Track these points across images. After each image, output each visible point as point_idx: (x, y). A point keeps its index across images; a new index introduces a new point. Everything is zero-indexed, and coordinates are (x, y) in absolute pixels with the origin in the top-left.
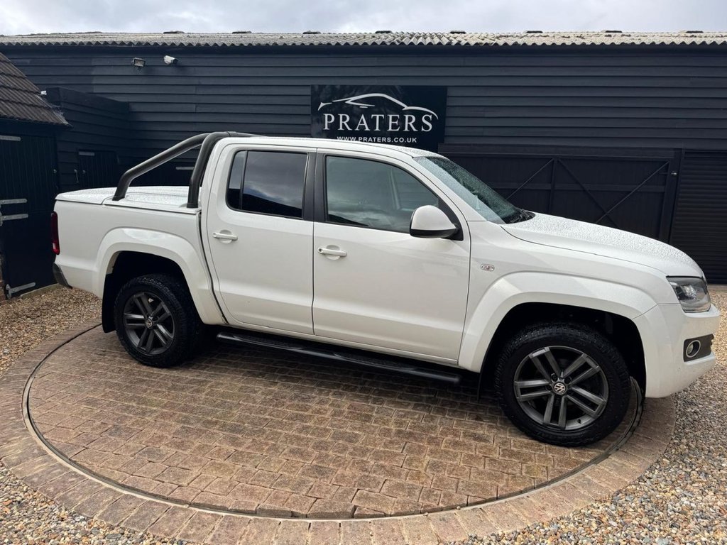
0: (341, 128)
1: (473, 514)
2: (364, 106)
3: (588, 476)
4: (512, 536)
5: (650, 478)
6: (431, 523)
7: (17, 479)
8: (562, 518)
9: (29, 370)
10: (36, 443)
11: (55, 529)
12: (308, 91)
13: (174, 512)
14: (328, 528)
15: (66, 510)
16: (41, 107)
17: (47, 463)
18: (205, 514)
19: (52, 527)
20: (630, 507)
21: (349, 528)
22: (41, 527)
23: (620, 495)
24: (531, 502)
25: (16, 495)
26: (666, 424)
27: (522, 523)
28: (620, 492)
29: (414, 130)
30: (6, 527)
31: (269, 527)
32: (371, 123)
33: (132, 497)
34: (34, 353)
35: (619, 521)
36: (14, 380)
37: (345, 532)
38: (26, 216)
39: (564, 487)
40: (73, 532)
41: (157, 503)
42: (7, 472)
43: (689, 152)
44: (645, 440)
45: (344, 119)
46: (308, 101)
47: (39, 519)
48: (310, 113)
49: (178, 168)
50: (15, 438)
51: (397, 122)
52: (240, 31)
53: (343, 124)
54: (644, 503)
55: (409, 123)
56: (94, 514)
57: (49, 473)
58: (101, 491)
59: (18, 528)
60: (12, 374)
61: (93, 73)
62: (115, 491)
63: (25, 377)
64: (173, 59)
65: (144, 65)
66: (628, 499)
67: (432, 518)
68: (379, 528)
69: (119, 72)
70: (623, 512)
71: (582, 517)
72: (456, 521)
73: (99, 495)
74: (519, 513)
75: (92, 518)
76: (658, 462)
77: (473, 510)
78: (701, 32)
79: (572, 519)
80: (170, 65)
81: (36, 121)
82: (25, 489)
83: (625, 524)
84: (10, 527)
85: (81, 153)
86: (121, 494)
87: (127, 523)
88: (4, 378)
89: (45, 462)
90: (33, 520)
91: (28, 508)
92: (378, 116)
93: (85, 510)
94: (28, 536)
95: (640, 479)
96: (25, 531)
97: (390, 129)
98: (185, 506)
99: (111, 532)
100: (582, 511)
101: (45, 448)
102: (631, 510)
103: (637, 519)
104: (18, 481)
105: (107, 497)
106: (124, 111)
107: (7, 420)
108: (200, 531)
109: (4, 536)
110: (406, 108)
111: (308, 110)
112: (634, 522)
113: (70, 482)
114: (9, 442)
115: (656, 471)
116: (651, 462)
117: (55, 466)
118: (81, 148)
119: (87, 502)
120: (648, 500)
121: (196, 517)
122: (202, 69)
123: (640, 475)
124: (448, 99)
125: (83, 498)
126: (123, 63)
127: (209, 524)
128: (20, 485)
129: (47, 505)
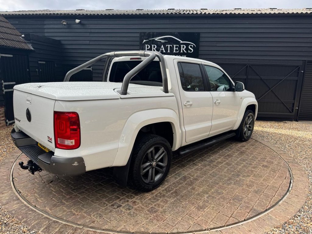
2: (163, 41)
3: (270, 215)
5: (300, 216)
7: (5, 211)
9: (14, 159)
10: (15, 194)
12: (138, 35)
13: (76, 229)
15: (26, 227)
16: (22, 42)
17: (19, 204)
18: (90, 231)
23: (286, 224)
24: (244, 228)
25: (4, 220)
26: (305, 188)
28: (286, 223)
29: (185, 52)
32: (166, 49)
33: (57, 222)
34: (17, 151)
36: (7, 163)
39: (259, 220)
41: (68, 225)
43: (309, 62)
44: (296, 196)
45: (154, 47)
46: (138, 39)
47: (14, 232)
48: (139, 44)
50: (6, 191)
51: (177, 49)
52: (109, 9)
53: (154, 49)
54: (298, 229)
55: (183, 49)
56: (39, 230)
57: (19, 209)
58: (43, 218)
60: (6, 161)
61: (45, 27)
62: (49, 219)
63: (12, 162)
64: (80, 21)
65: (67, 24)
66: (290, 226)
69: (57, 27)
73: (42, 221)
75: (38, 232)
76: (302, 208)
77: (216, 231)
80: (78, 24)
81: (20, 48)
82: (8, 217)
85: (39, 62)
86: (52, 220)
89: (18, 204)
90: (11, 232)
91: (9, 226)
92: (169, 46)
93: (35, 228)
97: (174, 52)
98: (81, 227)
101: (19, 197)
102: (292, 232)
104: (5, 213)
105: (45, 222)
106: (58, 44)
107: (3, 182)
110: (182, 42)
113: (29, 214)
114: (3, 193)
115: (302, 212)
116: (299, 208)
117: (22, 206)
118: (39, 60)
119: (36, 224)
120: (300, 227)
121: (86, 232)
122: (92, 25)
123: (294, 215)
124: (200, 38)
125: (35, 222)
126: (58, 23)
128: (6, 215)
129: (18, 225)
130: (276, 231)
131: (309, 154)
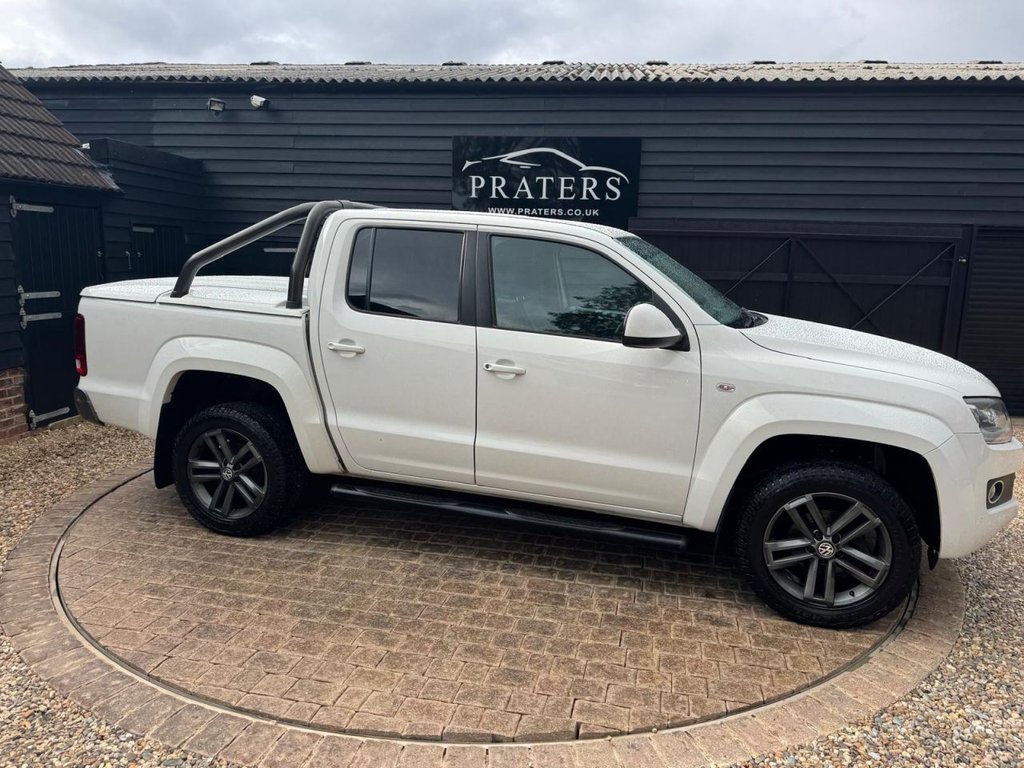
0: (494, 196)
1: (675, 739)
2: (526, 165)
3: (839, 688)
5: (927, 692)
6: (615, 751)
7: (41, 680)
8: (801, 747)
9: (59, 529)
10: (68, 630)
11: (91, 751)
12: (449, 145)
13: (256, 729)
14: (470, 757)
15: (107, 725)
16: (82, 166)
17: (82, 659)
18: (299, 732)
19: (88, 748)
20: (899, 733)
21: (498, 756)
22: (73, 748)
23: (885, 715)
24: (758, 724)
25: (39, 703)
26: (951, 615)
27: (744, 753)
28: (884, 710)
29: (596, 198)
30: (25, 747)
31: (388, 753)
32: (536, 188)
33: (199, 709)
34: (65, 505)
35: (883, 752)
36: (38, 542)
37: (494, 762)
38: (58, 315)
39: (805, 703)
40: (116, 755)
41: (233, 718)
42: (27, 671)
43: (983, 229)
44: (922, 638)
45: (498, 182)
46: (448, 158)
47: (71, 736)
48: (451, 175)
49: (267, 250)
51: (571, 188)
52: (356, 60)
53: (497, 191)
54: (918, 728)
55: (589, 188)
56: (145, 731)
57: (84, 673)
58: (156, 699)
59: (41, 749)
60: (36, 534)
61: (154, 120)
62: (175, 699)
63: (54, 538)
64: (264, 99)
65: (224, 110)
66: (896, 721)
67: (617, 744)
68: (543, 758)
69: (191, 118)
70: (889, 740)
71: (829, 747)
72: (652, 750)
73: (153, 705)
74: (741, 739)
75: (143, 736)
76: (939, 669)
77: (675, 733)
78: (1000, 63)
79: (815, 749)
80: (259, 109)
81: (75, 185)
82: (51, 695)
83: (891, 757)
84: (30, 747)
85: (135, 229)
86: (184, 703)
87: (192, 745)
88: (24, 539)
89: (80, 657)
90: (61, 738)
91: (56, 722)
92: (545, 179)
93: (133, 725)
94: (55, 760)
95: (914, 692)
96: (51, 753)
97: (562, 197)
98: (272, 723)
99: (169, 757)
100: (831, 737)
101: (80, 638)
102: (900, 737)
103: (909, 750)
105: (164, 708)
106: (195, 172)
107: (28, 597)
108: (291, 758)
109: (22, 760)
110: (584, 168)
111: (448, 171)
112: (905, 754)
113: (114, 686)
114: (30, 629)
115: (937, 681)
116: (929, 669)
117: (92, 663)
118: (136, 222)
119: (136, 714)
120: (926, 723)
121: (286, 738)
122: (302, 114)
123: (913, 687)
124: (643, 156)
125: (131, 708)
126: (195, 105)
127: (304, 747)
128: (44, 689)
129: (81, 718)
130: (854, 733)
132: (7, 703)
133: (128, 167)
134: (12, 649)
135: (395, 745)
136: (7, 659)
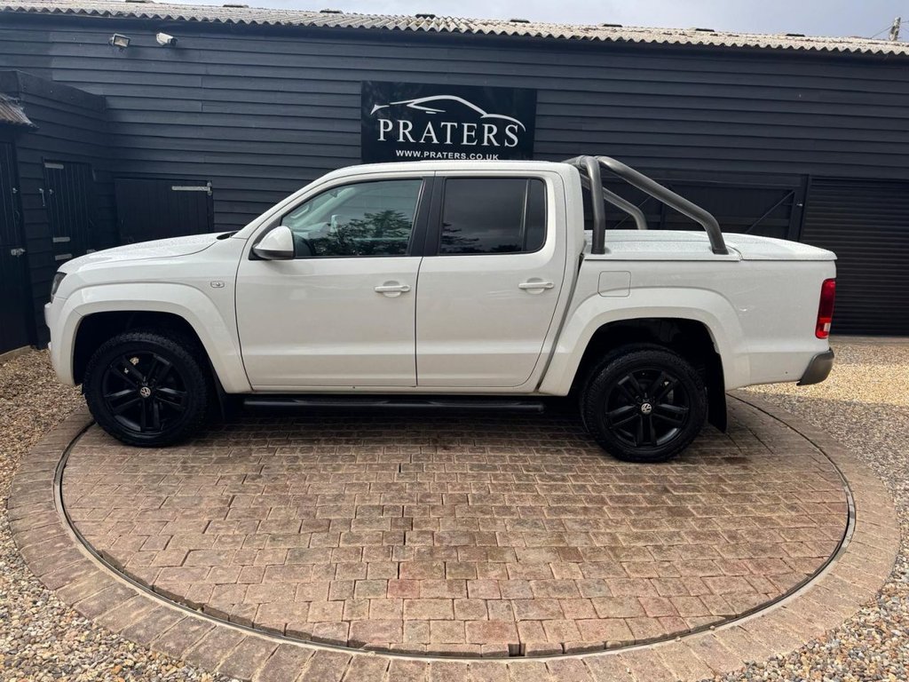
0: (401, 139)
1: (735, 634)
2: (430, 111)
3: (837, 576)
4: (794, 658)
5: (903, 573)
6: (692, 651)
7: (111, 633)
8: (836, 631)
10: (113, 579)
12: (357, 89)
13: (361, 663)
14: (572, 669)
15: (207, 673)
17: (146, 607)
18: (404, 662)
21: (597, 666)
23: (883, 597)
24: (792, 613)
25: (122, 657)
27: (796, 641)
28: (881, 593)
29: (496, 144)
31: (497, 673)
32: (441, 133)
33: (292, 647)
34: (43, 449)
36: (32, 488)
37: (596, 672)
39: (818, 592)
41: (331, 653)
43: (817, 179)
44: (874, 527)
45: (406, 126)
46: (357, 102)
48: (360, 118)
50: (79, 573)
51: (473, 134)
52: (233, 4)
53: (404, 135)
55: (489, 136)
56: (249, 675)
57: (155, 621)
58: (245, 641)
61: (52, 53)
62: (264, 641)
64: (171, 37)
65: (129, 46)
66: (893, 601)
68: (634, 662)
69: (91, 52)
71: (858, 628)
72: (720, 646)
73: (245, 648)
74: (787, 629)
76: (900, 553)
77: (732, 628)
78: (803, 36)
79: (848, 631)
80: (165, 46)
82: (131, 648)
85: (48, 166)
86: (275, 644)
89: (143, 606)
91: (150, 675)
92: (449, 124)
93: (235, 670)
95: (893, 574)
97: (465, 142)
98: (372, 654)
100: (853, 620)
101: (129, 586)
102: (905, 614)
104: (114, 636)
105: (258, 651)
106: (98, 108)
107: (53, 548)
110: (485, 115)
111: (357, 114)
113: (193, 632)
114: (72, 580)
117: (158, 611)
118: (47, 158)
119: (232, 659)
121: (394, 667)
122: (210, 53)
124: (538, 106)
125: (224, 653)
126: (99, 39)
127: (416, 675)
128: (120, 643)
129: (175, 669)
130: (869, 614)
131: (854, 420)
132: (87, 661)
133: (36, 101)
134: (63, 604)
135: (499, 664)
136: (62, 615)
